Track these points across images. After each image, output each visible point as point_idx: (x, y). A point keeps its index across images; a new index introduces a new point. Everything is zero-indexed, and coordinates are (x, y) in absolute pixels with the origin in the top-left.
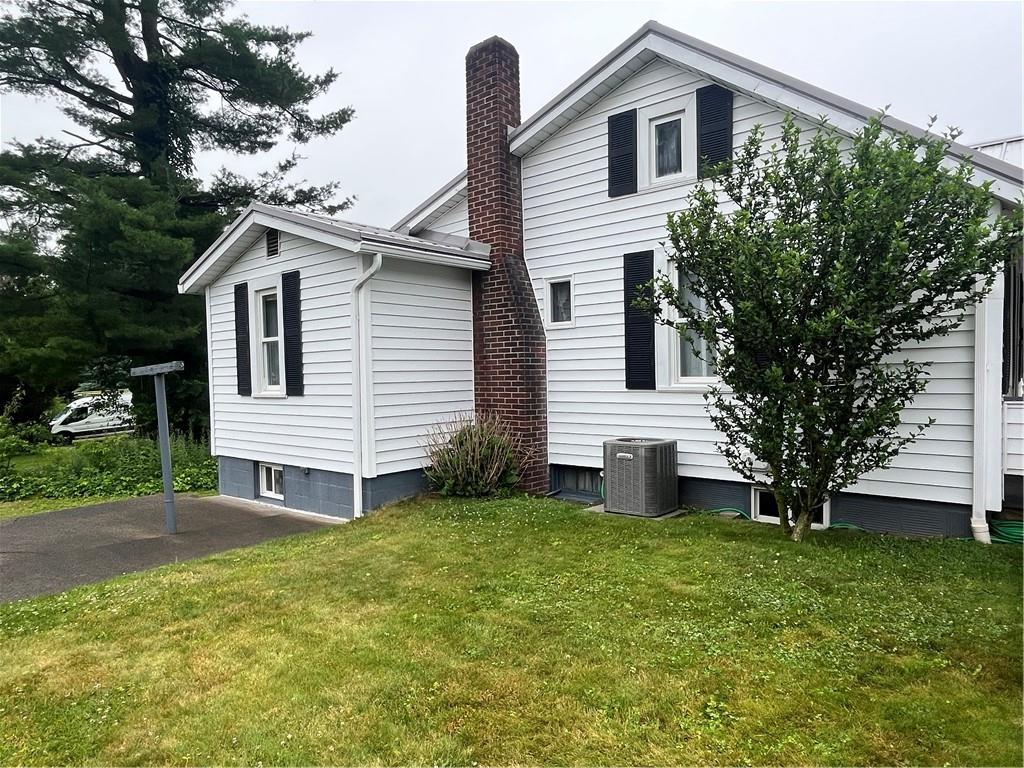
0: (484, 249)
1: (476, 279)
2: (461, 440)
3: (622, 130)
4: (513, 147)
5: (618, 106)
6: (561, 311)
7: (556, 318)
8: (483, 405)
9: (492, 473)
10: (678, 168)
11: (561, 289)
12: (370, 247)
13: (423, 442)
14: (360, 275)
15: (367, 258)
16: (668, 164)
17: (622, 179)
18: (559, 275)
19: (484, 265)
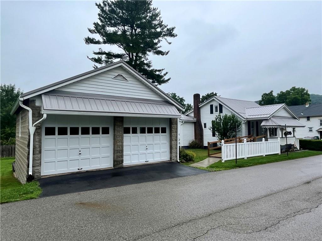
0: (195, 119)
1: (195, 123)
2: (192, 142)
3: (212, 106)
4: (199, 107)
5: (211, 104)
6: (205, 127)
7: (205, 128)
8: (195, 138)
9: (196, 146)
10: (217, 112)
11: (205, 124)
12: (183, 121)
13: (188, 143)
14: (182, 124)
15: (182, 122)
16: (216, 111)
17: (212, 112)
18: (205, 122)
19: (196, 121)
